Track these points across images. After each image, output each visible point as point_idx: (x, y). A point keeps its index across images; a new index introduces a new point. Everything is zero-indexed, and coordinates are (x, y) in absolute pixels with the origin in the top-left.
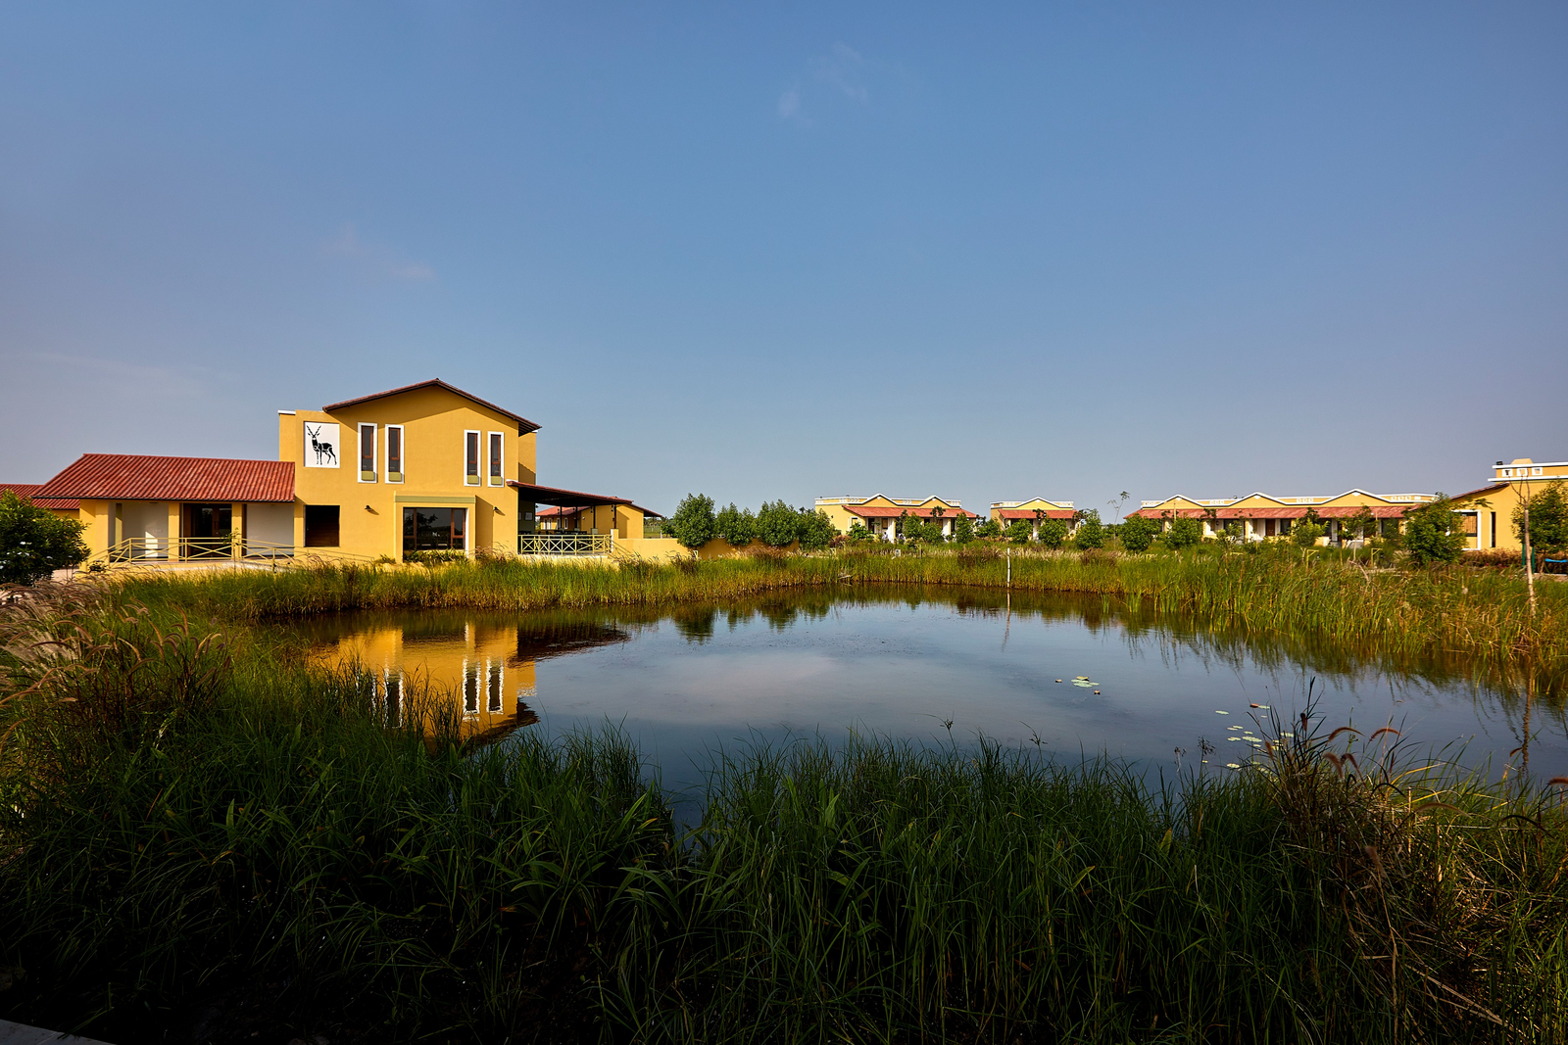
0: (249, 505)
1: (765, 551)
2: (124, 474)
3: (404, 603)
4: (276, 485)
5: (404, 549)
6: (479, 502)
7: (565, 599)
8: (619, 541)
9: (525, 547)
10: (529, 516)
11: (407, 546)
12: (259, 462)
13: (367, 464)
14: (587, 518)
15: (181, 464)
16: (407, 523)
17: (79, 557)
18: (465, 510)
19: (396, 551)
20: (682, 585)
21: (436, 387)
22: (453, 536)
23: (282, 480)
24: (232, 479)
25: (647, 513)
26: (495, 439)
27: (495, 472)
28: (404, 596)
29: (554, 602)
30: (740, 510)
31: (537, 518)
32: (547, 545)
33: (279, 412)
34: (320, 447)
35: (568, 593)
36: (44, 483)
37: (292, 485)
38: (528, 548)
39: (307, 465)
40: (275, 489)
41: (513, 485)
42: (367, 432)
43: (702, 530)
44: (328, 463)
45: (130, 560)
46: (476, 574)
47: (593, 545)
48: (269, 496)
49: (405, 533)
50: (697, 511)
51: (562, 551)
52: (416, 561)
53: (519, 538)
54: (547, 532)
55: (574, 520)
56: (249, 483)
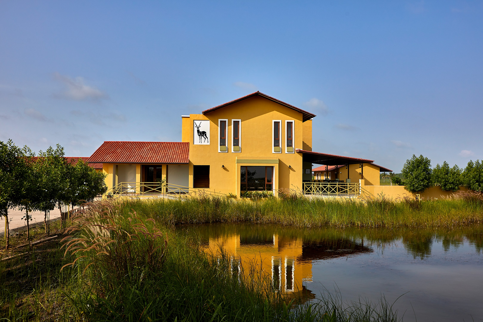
0: (169, 165)
1: (472, 194)
2: (119, 151)
3: (243, 221)
4: (181, 155)
5: (241, 190)
6: (280, 163)
7: (333, 222)
8: (364, 187)
9: (307, 189)
10: (308, 171)
11: (243, 188)
12: (173, 143)
13: (223, 143)
14: (343, 174)
15: (141, 145)
16: (242, 175)
17: (104, 191)
18: (272, 167)
19: (237, 192)
20: (411, 218)
21: (257, 97)
22: (266, 183)
23: (183, 152)
24: (162, 152)
25: (382, 169)
26: (290, 124)
27: (290, 144)
28: (243, 216)
29: (326, 224)
30: (451, 167)
31: (313, 173)
32: (320, 189)
33: (182, 116)
34: (201, 134)
35: (335, 219)
36: (89, 157)
37: (188, 155)
38: (309, 191)
39: (195, 144)
40: (180, 157)
41: (300, 152)
42: (223, 124)
43: (422, 180)
44: (205, 142)
45: (121, 193)
46: (281, 206)
47: (348, 189)
48: (178, 161)
49: (242, 181)
50: (418, 167)
51: (328, 193)
52: (247, 197)
53: (303, 184)
54: (319, 181)
55: (335, 174)
56: (169, 154)
